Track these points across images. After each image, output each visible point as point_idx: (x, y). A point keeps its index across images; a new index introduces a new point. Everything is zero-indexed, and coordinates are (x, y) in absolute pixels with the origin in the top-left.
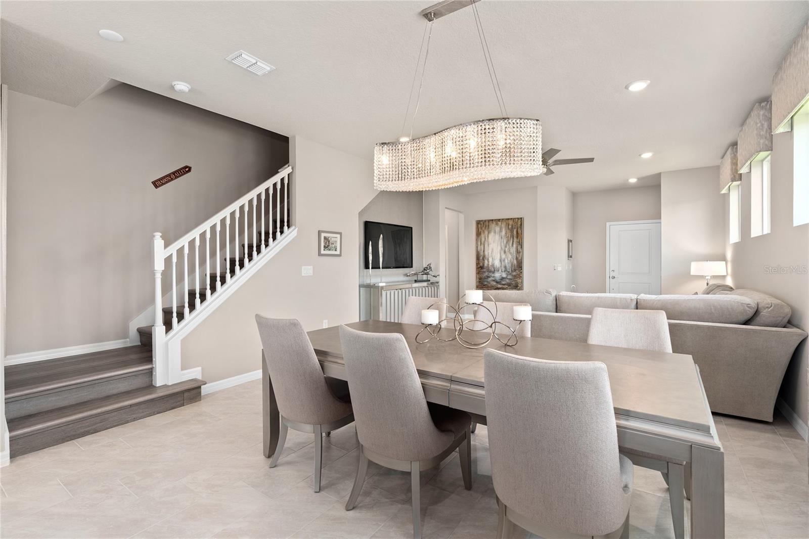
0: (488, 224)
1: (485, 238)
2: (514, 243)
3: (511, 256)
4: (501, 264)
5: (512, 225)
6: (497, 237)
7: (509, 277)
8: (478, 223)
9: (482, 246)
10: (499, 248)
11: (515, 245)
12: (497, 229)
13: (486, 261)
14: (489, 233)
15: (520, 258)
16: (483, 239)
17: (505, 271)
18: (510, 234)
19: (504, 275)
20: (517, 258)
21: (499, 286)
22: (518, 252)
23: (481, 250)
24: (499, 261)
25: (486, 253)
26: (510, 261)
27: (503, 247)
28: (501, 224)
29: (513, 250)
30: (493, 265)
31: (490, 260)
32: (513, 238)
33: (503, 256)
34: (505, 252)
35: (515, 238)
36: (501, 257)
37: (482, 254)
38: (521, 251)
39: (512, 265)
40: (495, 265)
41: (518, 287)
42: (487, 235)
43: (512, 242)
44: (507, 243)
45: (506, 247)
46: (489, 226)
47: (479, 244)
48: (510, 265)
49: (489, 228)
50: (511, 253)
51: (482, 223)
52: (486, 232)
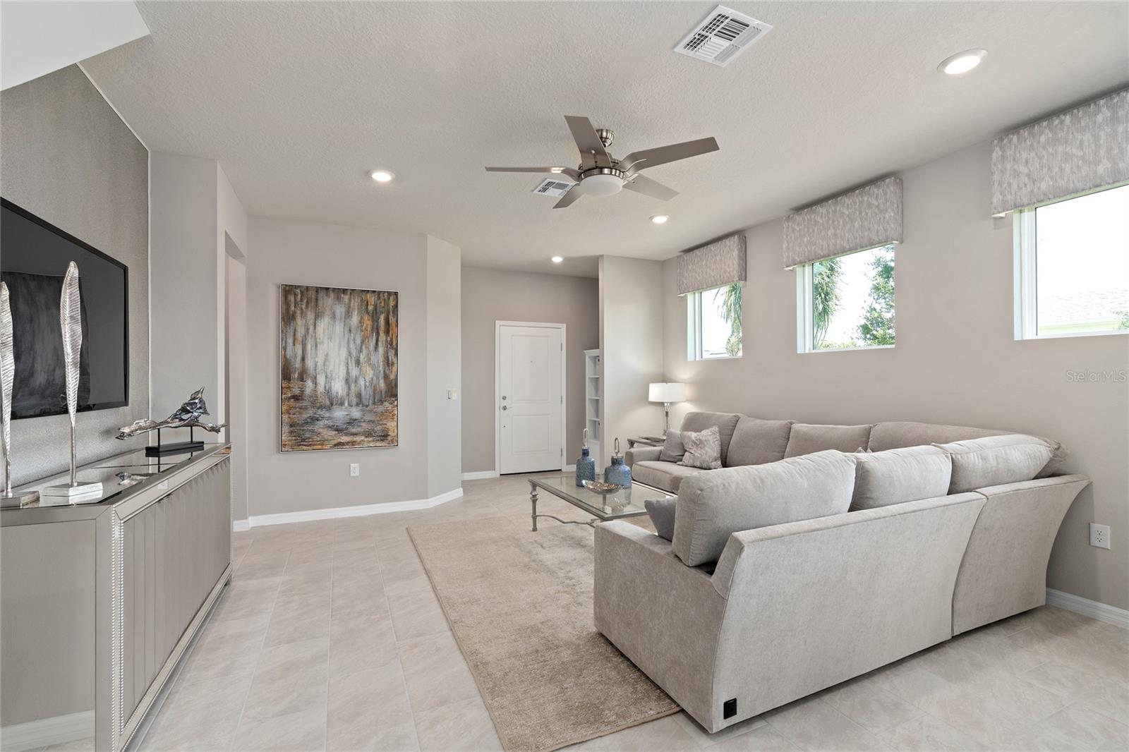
0: (314, 297)
1: (307, 329)
2: (380, 344)
3: (372, 372)
4: (349, 388)
5: (376, 306)
6: (339, 328)
7: (368, 417)
8: (288, 291)
9: (299, 348)
10: (344, 353)
11: (381, 350)
12: (340, 310)
13: (309, 384)
14: (317, 316)
15: (392, 377)
16: (301, 331)
17: (358, 405)
18: (369, 323)
19: (356, 413)
20: (386, 377)
21: (345, 439)
22: (388, 363)
23: (296, 356)
24: (344, 382)
25: (310, 363)
26: (371, 382)
27: (354, 352)
28: (350, 300)
29: (378, 358)
30: (328, 392)
31: (321, 380)
32: (378, 334)
33: (354, 372)
34: (358, 362)
35: (382, 334)
36: (348, 373)
37: (298, 364)
38: (395, 361)
39: (374, 390)
40: (334, 390)
41: (389, 438)
42: (311, 322)
43: (374, 341)
44: (363, 342)
45: (361, 351)
46: (317, 300)
47: (290, 341)
48: (370, 390)
49: (317, 305)
50: (372, 366)
51: (298, 291)
52: (310, 316)
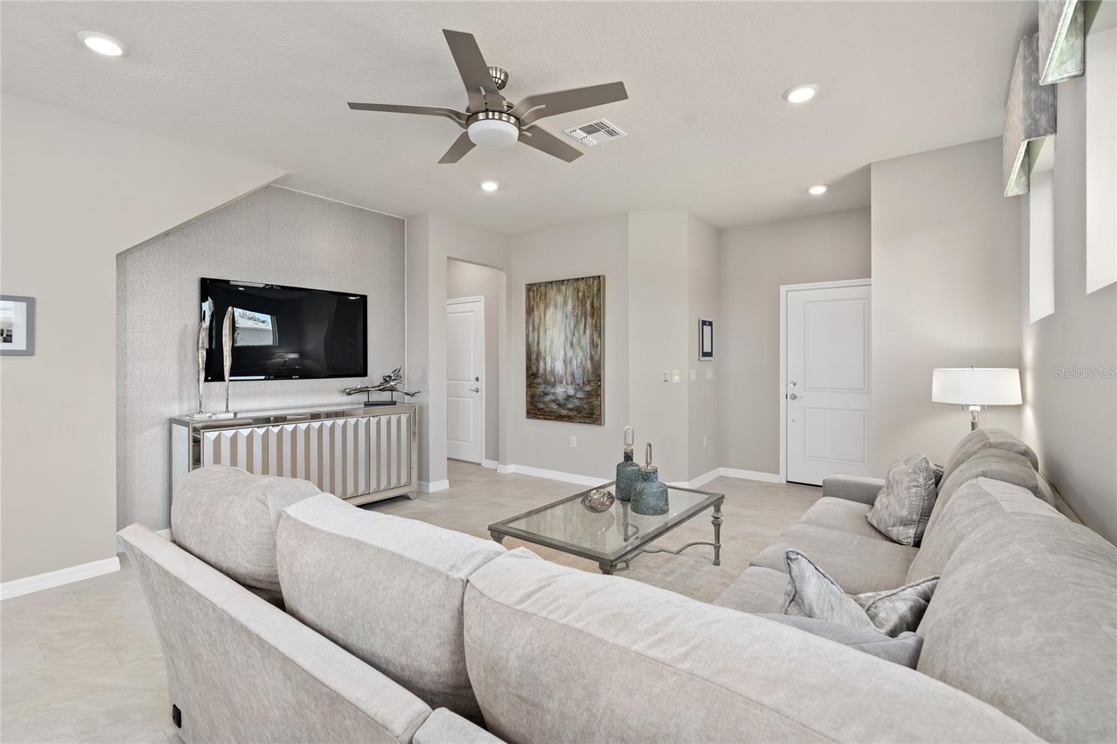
0: (544, 291)
1: (540, 319)
2: (587, 327)
3: (582, 354)
4: (566, 368)
5: (584, 292)
6: (559, 315)
7: (580, 395)
8: (530, 287)
9: (536, 333)
10: (563, 337)
11: (588, 332)
12: (560, 299)
13: (542, 363)
14: (546, 307)
15: (597, 358)
16: (537, 320)
17: (572, 384)
18: (580, 309)
19: (571, 392)
20: (592, 358)
21: (564, 412)
22: (594, 345)
23: (534, 342)
24: (562, 363)
25: (542, 346)
26: (581, 363)
27: (569, 336)
28: (566, 290)
29: (586, 341)
30: (552, 371)
31: (549, 360)
32: (586, 319)
33: (570, 354)
34: (572, 345)
35: (588, 318)
36: (565, 355)
37: (535, 349)
38: (599, 342)
39: (583, 371)
40: (556, 370)
41: (595, 416)
42: (543, 313)
43: (583, 325)
44: (575, 326)
45: (574, 335)
46: (546, 293)
47: (531, 329)
48: (580, 370)
49: (546, 298)
50: (581, 348)
51: (535, 288)
52: (542, 307)
